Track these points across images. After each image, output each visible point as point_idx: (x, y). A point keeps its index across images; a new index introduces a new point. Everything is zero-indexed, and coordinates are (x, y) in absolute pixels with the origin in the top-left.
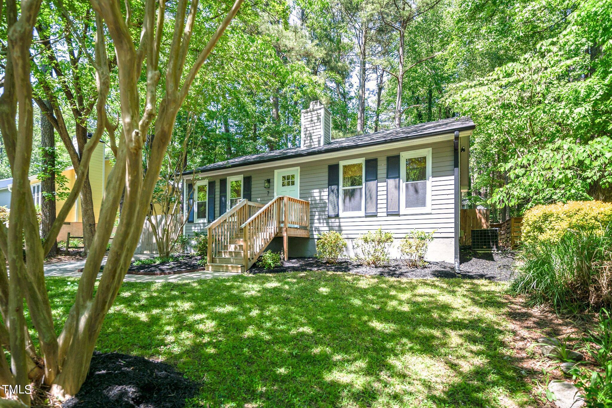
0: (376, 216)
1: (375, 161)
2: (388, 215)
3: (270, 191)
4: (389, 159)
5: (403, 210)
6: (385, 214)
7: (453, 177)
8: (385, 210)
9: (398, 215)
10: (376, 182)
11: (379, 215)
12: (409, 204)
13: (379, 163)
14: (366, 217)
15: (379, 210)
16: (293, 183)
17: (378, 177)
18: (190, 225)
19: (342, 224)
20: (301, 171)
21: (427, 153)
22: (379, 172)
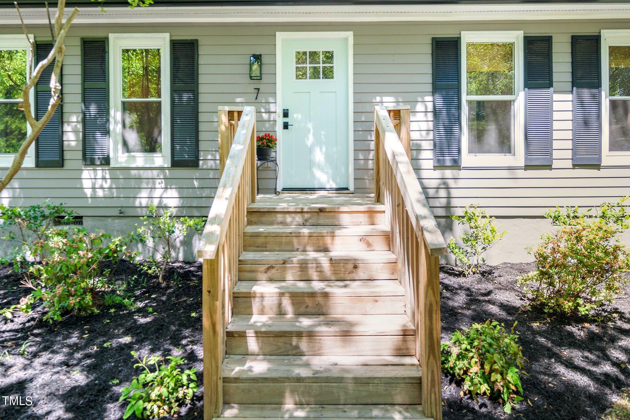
0: (549, 167)
1: (548, 40)
2: (575, 166)
3: (262, 88)
4: (575, 40)
5: (608, 156)
6: (569, 164)
8: (569, 154)
9: (598, 166)
10: (547, 90)
11: (555, 164)
13: (555, 48)
14: (528, 168)
15: (555, 154)
16: (328, 74)
17: (554, 79)
20: (354, 44)
22: (555, 68)
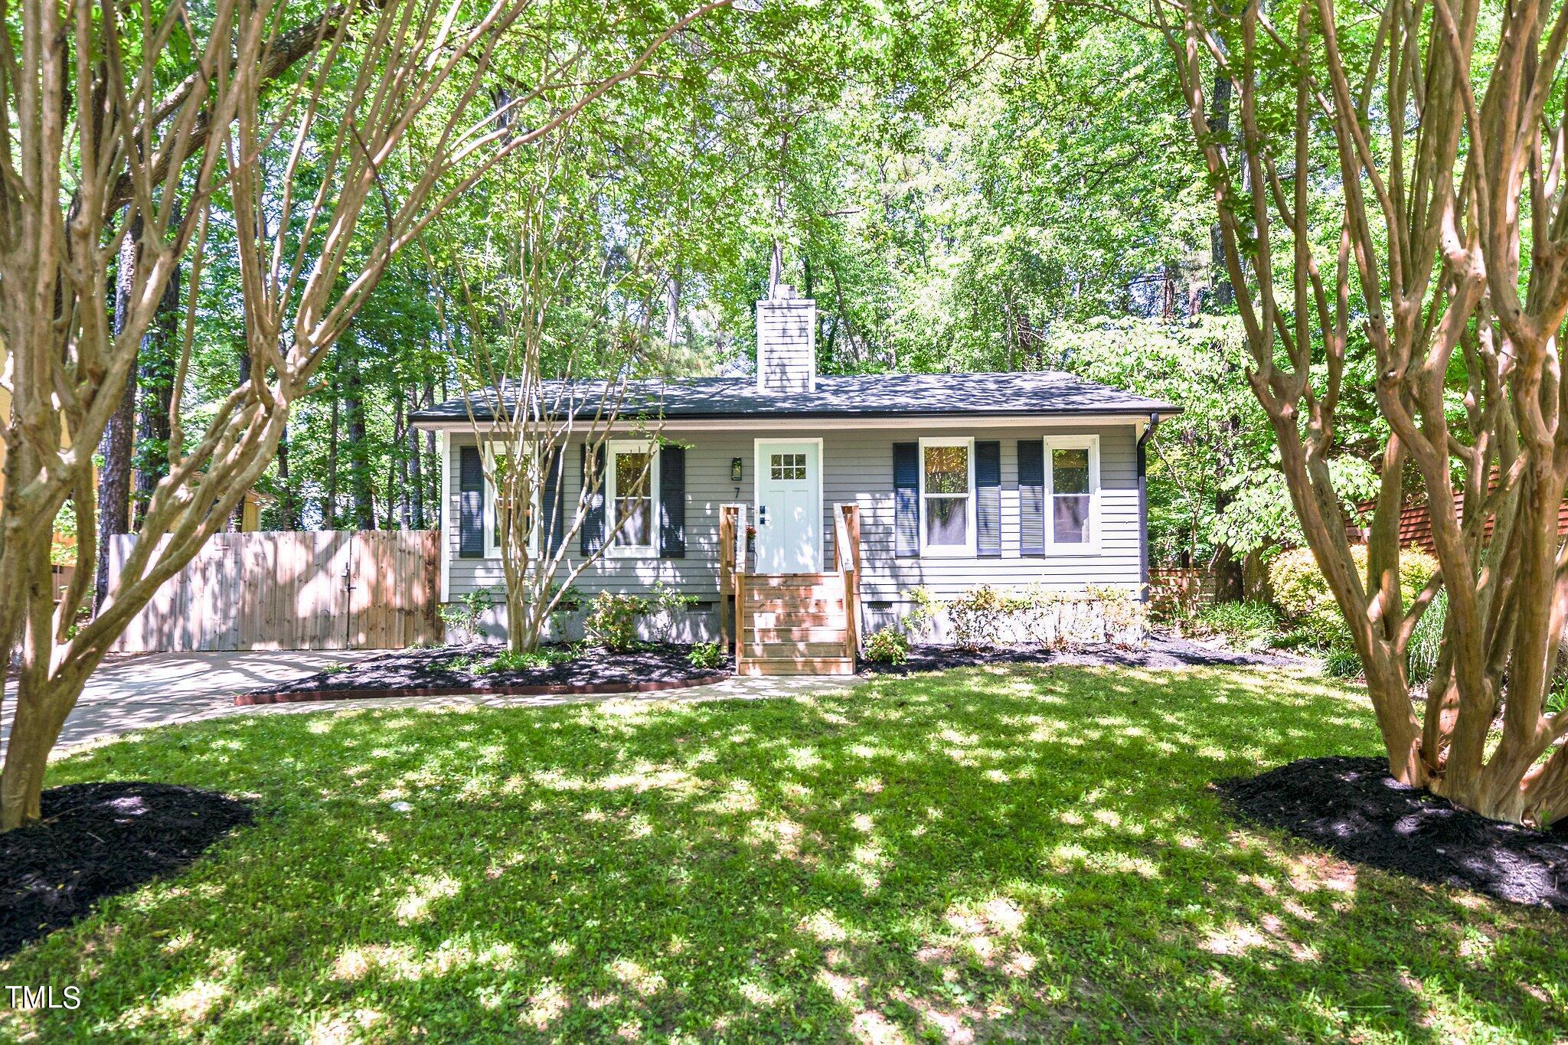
0: (999, 557)
1: (995, 445)
2: (1022, 556)
3: (742, 487)
4: (1021, 445)
5: (1051, 547)
6: (1017, 554)
7: (1136, 492)
8: (1017, 545)
9: (1043, 556)
10: (996, 489)
11: (1004, 554)
12: (1060, 537)
13: (1002, 452)
14: (979, 557)
15: (1004, 545)
16: (801, 474)
17: (1002, 479)
18: (467, 563)
19: (925, 571)
20: (824, 449)
21: (1090, 443)
22: (1003, 469)
